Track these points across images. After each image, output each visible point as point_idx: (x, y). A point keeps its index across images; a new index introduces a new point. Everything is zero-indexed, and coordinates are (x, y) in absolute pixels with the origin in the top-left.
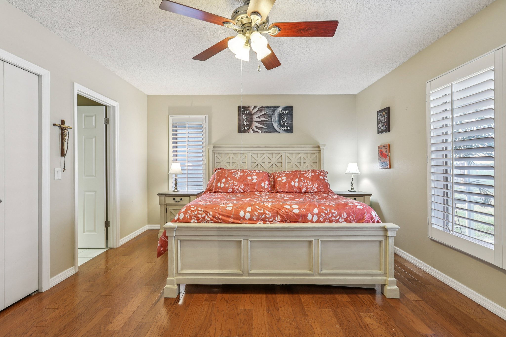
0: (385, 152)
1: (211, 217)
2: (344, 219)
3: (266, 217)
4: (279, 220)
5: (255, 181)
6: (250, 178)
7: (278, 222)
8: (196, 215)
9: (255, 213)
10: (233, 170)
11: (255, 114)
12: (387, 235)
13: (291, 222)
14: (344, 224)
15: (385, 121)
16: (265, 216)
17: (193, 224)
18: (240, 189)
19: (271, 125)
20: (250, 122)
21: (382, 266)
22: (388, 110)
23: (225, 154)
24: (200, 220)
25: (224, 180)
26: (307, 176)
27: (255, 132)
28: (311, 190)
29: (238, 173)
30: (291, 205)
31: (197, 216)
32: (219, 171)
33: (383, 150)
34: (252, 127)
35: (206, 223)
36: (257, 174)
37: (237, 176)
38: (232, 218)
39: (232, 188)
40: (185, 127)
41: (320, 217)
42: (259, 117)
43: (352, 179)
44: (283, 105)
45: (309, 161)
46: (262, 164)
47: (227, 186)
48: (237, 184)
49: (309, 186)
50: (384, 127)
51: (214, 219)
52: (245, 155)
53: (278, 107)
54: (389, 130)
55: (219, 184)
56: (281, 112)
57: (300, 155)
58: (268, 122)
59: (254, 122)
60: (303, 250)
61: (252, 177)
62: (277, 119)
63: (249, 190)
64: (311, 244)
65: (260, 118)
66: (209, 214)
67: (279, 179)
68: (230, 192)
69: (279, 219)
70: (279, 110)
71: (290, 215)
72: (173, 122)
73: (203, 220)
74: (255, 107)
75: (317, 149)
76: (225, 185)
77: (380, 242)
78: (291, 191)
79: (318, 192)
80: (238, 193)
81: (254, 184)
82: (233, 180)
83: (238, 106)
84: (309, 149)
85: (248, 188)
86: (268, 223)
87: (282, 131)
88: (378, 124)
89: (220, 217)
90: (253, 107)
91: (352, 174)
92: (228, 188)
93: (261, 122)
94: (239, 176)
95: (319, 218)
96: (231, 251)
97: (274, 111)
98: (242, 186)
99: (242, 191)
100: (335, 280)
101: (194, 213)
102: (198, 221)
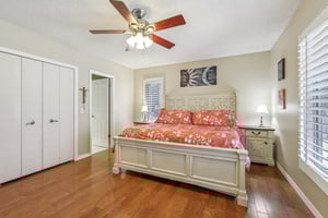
0: (281, 96)
3: (161, 138)
5: (180, 117)
6: (177, 115)
9: (156, 135)
10: (169, 110)
11: (191, 74)
12: (240, 159)
14: (210, 147)
15: (281, 70)
19: (201, 80)
21: (237, 181)
22: (283, 60)
26: (216, 114)
27: (191, 86)
28: (217, 124)
34: (189, 83)
41: (193, 141)
42: (193, 76)
44: (209, 66)
45: (228, 104)
48: (170, 118)
49: (215, 122)
50: (281, 75)
53: (206, 68)
54: (283, 77)
56: (208, 71)
57: (221, 100)
59: (190, 80)
62: (205, 76)
64: (185, 157)
67: (197, 116)
69: (167, 139)
71: (175, 138)
74: (191, 70)
75: (234, 95)
77: (235, 163)
83: (181, 70)
86: (162, 142)
87: (209, 84)
88: (278, 73)
93: (195, 79)
96: (142, 155)
97: (203, 71)
98: (172, 120)
99: (173, 123)
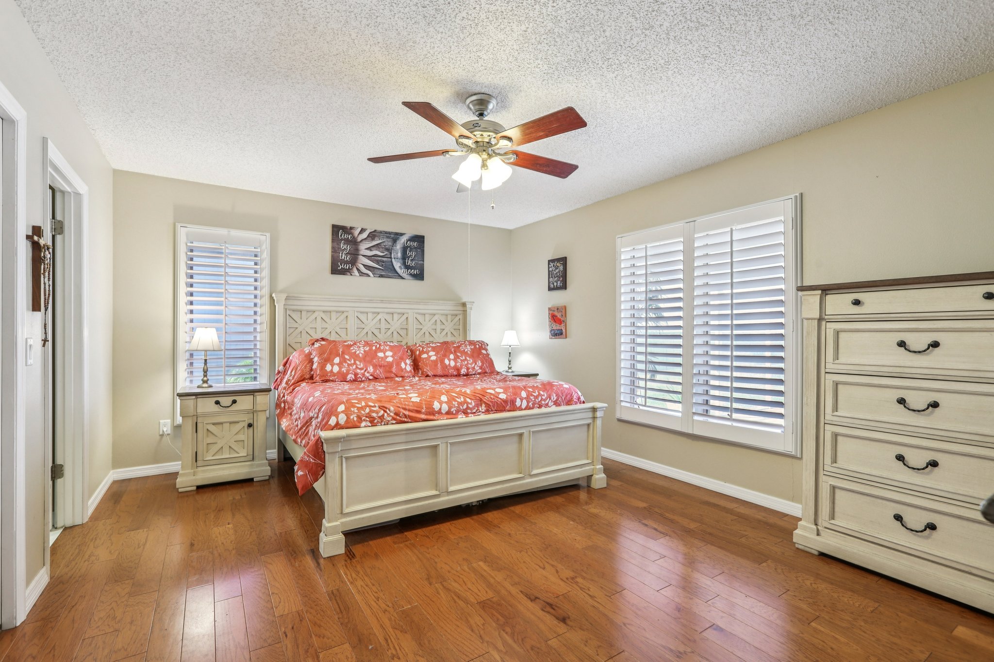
0: (558, 316)
1: (392, 414)
2: (554, 402)
3: (468, 408)
4: (483, 411)
5: (390, 359)
6: (381, 355)
7: (483, 412)
8: (368, 413)
9: (454, 403)
10: (349, 342)
11: (364, 242)
12: (596, 416)
13: (497, 411)
14: (554, 408)
15: (560, 274)
16: (467, 406)
17: (365, 429)
18: (367, 375)
19: (390, 264)
20: (355, 255)
21: (590, 454)
22: (564, 260)
23: (308, 311)
24: (376, 421)
25: (337, 360)
26: (464, 350)
27: (362, 274)
28: (473, 371)
29: (360, 347)
30: (494, 389)
31: (370, 415)
32: (323, 343)
33: (556, 313)
34: (358, 265)
35: (385, 425)
36: (392, 348)
37: (361, 351)
38: (423, 413)
39: (353, 373)
40: (222, 253)
41: (530, 402)
42: (369, 249)
43: (510, 353)
44: (410, 231)
45: (449, 327)
46: (376, 332)
47: (344, 370)
48: (362, 366)
49: (470, 366)
50: (559, 282)
51: (398, 417)
52: (345, 314)
53: (402, 234)
54: (564, 287)
55: (328, 368)
56: (407, 243)
57: (436, 317)
58: (384, 259)
59: (361, 257)
60: (511, 448)
61: (384, 354)
62: (399, 255)
63: (382, 376)
64: (521, 439)
65: (371, 250)
66: (389, 410)
67: (424, 356)
68: (350, 380)
69: (483, 408)
70: (403, 240)
71: (497, 403)
72: (187, 239)
73: (380, 421)
74: (363, 231)
75: (461, 308)
76: (340, 368)
77: (588, 425)
78: (446, 373)
79: (484, 373)
80: (364, 381)
81: (390, 365)
82: (353, 358)
83: (333, 225)
84: (448, 307)
85: (380, 372)
86: (471, 416)
87: (408, 276)
88: (549, 278)
89: (407, 413)
90: (359, 230)
91: (509, 347)
92: (348, 373)
93: (373, 258)
94: (363, 352)
95: (528, 402)
96: (423, 464)
97: (395, 241)
98: (371, 369)
99: (371, 378)
100: (546, 480)
101: (365, 411)
102: (373, 423)
